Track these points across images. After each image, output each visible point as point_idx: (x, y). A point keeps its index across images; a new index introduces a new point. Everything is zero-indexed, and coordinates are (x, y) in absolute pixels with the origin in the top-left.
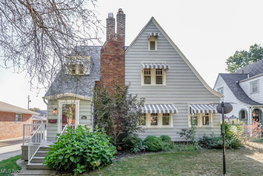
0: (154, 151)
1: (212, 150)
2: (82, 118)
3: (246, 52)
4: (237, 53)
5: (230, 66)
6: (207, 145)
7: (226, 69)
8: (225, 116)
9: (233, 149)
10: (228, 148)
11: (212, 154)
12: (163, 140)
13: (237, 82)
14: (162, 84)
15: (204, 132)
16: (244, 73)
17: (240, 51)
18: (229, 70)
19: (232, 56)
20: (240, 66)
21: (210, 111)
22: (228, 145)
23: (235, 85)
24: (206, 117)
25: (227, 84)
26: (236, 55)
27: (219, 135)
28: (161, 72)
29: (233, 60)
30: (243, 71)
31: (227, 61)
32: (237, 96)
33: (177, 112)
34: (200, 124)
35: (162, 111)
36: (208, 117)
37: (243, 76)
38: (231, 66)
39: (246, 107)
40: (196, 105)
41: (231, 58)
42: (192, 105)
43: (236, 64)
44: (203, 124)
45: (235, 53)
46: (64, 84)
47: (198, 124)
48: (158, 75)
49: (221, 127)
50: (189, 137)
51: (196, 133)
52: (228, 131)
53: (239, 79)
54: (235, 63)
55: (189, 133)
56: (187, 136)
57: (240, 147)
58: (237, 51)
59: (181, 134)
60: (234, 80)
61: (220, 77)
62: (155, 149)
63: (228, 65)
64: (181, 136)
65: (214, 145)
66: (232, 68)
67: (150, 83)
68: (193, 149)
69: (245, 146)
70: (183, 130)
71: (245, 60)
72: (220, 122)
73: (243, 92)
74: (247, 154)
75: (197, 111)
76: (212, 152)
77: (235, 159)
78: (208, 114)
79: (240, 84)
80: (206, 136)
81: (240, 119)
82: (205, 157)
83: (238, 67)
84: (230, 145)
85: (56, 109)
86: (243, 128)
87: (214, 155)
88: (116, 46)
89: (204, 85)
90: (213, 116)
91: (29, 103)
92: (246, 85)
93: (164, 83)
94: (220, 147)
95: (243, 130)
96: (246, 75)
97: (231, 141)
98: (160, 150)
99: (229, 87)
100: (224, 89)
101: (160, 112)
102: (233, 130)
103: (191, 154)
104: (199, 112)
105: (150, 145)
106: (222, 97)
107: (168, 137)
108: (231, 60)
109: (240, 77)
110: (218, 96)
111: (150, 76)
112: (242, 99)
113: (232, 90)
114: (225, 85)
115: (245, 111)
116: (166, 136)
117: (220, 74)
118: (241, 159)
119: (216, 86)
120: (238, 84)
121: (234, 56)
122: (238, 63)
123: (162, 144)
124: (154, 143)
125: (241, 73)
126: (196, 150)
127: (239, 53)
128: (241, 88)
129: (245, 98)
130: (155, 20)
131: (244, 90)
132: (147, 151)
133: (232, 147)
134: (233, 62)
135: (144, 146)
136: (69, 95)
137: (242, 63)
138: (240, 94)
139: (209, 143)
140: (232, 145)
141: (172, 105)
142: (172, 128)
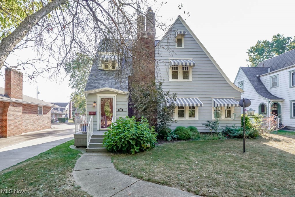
0: (184, 140)
1: (234, 139)
2: (119, 110)
3: (268, 41)
4: (259, 43)
5: (251, 56)
6: (230, 135)
7: (248, 60)
8: (245, 109)
9: (252, 139)
10: (247, 138)
11: (234, 142)
12: (191, 130)
13: (258, 76)
14: (188, 79)
15: (227, 124)
16: (265, 67)
17: (262, 40)
18: (250, 60)
19: (253, 46)
20: (262, 56)
21: (232, 105)
22: (248, 135)
23: (255, 79)
24: (228, 110)
25: (248, 78)
26: (258, 45)
27: (239, 127)
28: (188, 68)
29: (255, 51)
30: (264, 64)
31: (249, 51)
32: (257, 90)
33: (203, 105)
34: (223, 117)
35: (189, 104)
36: (230, 110)
37: (264, 70)
38: (253, 57)
39: (266, 101)
40: (219, 99)
41: (252, 48)
42: (215, 99)
43: (258, 55)
44: (225, 117)
45: (257, 42)
46: (100, 79)
47: (221, 117)
48: (184, 71)
49: (242, 119)
50: (213, 128)
51: (220, 125)
52: (248, 123)
53: (260, 73)
54: (257, 53)
55: (214, 124)
56: (212, 127)
57: (258, 137)
58: (259, 41)
59: (206, 125)
60: (254, 74)
61: (241, 71)
62: (185, 138)
63: (250, 56)
64: (206, 127)
65: (235, 134)
66: (253, 58)
67: (177, 78)
68: (218, 138)
69: (263, 136)
70: (208, 122)
71: (267, 50)
72: (240, 115)
73: (263, 87)
74: (263, 142)
75: (221, 105)
76: (234, 140)
77: (253, 145)
78: (230, 107)
79: (260, 78)
80: (228, 127)
81: (260, 113)
82: (228, 144)
83: (260, 58)
84: (249, 135)
85: (95, 102)
86: (261, 121)
87: (235, 143)
88: (147, 43)
89: (227, 81)
90: (235, 109)
91: (38, 94)
92: (266, 79)
93: (190, 79)
94: (240, 137)
95: (262, 123)
96: (267, 69)
97: (250, 132)
98: (189, 139)
99: (250, 81)
100: (245, 83)
101: (187, 105)
102: (253, 122)
103: (216, 142)
104: (222, 105)
105: (181, 135)
106: (243, 92)
107: (195, 128)
108: (253, 50)
109: (261, 71)
110: (239, 91)
111: (178, 72)
112: (262, 93)
113: (253, 84)
114: (245, 79)
115: (265, 105)
116: (193, 127)
117: (240, 67)
118: (257, 145)
119: (237, 80)
120: (258, 78)
121: (256, 45)
122: (260, 54)
123: (191, 133)
124: (184, 133)
125: (262, 66)
126: (219, 139)
127: (261, 43)
128: (261, 82)
129: (265, 93)
130: (182, 18)
131: (264, 84)
132: (179, 139)
133: (251, 137)
134: (254, 52)
135: (176, 135)
136: (108, 89)
137: (264, 54)
138: (260, 88)
139: (231, 133)
140: (251, 135)
141: (198, 99)
142: (197, 121)
